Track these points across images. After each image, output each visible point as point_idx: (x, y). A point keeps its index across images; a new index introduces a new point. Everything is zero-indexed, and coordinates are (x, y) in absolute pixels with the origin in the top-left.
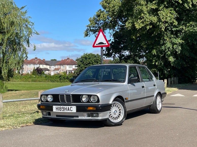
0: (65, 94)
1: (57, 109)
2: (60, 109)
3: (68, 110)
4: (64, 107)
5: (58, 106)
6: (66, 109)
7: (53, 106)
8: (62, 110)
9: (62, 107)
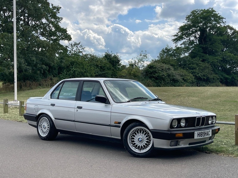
0: (201, 116)
1: (199, 135)
2: (201, 134)
3: (207, 135)
4: (205, 131)
5: (200, 132)
6: (206, 134)
7: (195, 132)
8: (204, 136)
9: (203, 131)
